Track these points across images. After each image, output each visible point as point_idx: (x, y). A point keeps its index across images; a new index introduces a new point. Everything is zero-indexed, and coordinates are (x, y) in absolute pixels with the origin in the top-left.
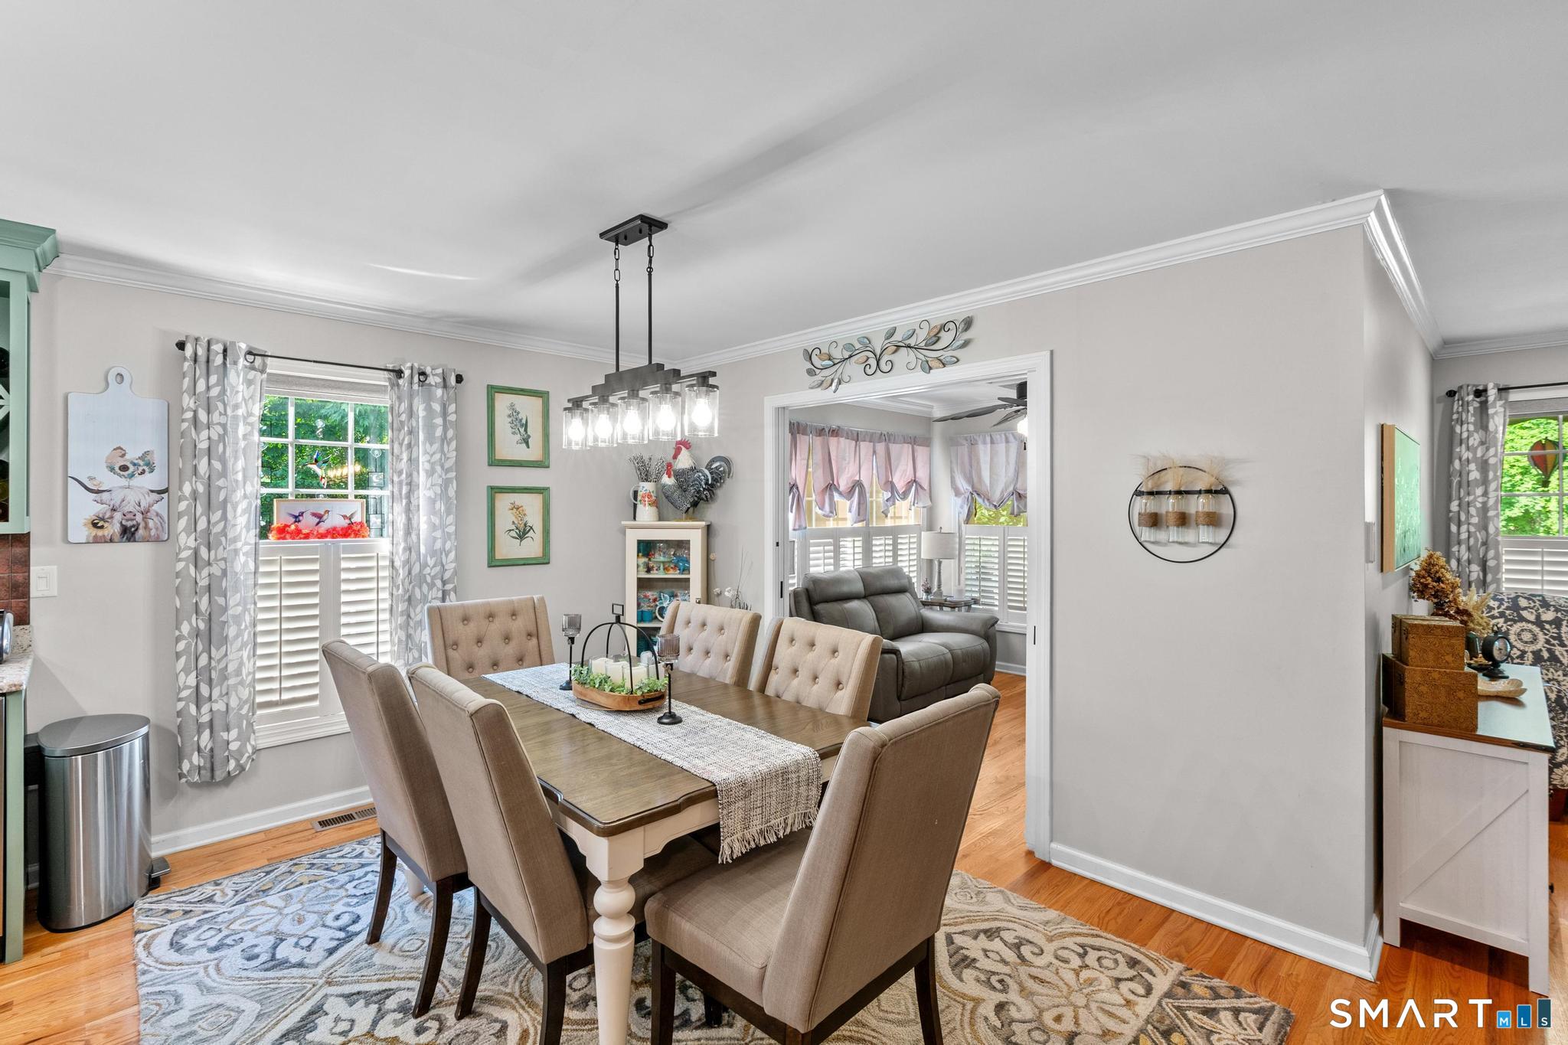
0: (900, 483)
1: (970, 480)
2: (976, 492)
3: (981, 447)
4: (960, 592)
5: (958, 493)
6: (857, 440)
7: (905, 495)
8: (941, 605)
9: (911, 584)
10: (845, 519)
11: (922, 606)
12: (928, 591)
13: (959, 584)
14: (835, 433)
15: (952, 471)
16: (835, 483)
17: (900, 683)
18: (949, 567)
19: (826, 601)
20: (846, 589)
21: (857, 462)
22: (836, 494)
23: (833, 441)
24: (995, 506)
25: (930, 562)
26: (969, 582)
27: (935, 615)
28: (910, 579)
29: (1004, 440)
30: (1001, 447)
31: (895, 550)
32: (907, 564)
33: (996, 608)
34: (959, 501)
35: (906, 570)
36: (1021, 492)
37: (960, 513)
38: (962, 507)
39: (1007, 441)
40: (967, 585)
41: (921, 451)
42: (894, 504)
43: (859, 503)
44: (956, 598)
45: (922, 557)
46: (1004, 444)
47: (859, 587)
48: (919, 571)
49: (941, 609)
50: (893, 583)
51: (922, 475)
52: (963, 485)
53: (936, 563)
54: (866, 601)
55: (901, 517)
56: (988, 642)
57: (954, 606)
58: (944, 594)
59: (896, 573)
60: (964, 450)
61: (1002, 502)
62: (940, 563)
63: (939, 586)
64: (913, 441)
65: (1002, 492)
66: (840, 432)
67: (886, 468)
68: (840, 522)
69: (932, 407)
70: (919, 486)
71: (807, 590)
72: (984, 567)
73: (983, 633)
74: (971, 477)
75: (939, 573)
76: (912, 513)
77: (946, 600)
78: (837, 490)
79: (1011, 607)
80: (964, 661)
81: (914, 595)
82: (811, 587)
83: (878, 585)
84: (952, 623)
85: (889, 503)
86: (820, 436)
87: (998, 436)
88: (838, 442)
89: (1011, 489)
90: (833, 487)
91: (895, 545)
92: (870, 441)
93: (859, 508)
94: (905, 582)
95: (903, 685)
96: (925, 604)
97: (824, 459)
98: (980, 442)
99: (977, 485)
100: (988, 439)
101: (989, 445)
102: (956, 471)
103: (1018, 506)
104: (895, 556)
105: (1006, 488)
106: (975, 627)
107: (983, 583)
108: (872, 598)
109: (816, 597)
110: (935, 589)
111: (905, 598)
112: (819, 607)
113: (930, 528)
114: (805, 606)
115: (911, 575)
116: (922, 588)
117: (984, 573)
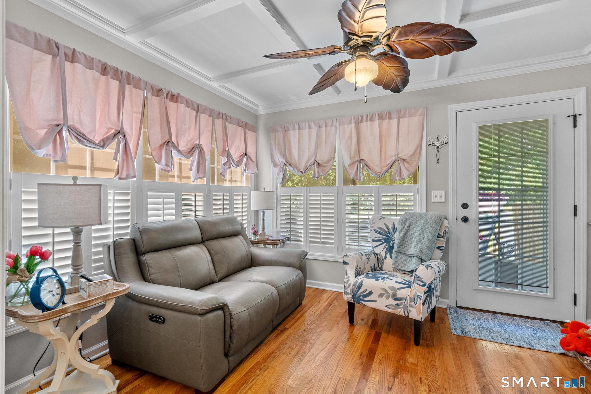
0: (235, 155)
1: (284, 156)
2: (288, 163)
3: (291, 132)
4: (278, 233)
5: (275, 165)
6: (197, 112)
7: (238, 164)
8: (265, 243)
9: (243, 229)
10: (189, 178)
11: (251, 245)
12: (255, 233)
13: (276, 227)
14: (174, 98)
15: (272, 150)
16: (174, 140)
17: (227, 339)
18: (270, 215)
19: (157, 250)
20: (181, 237)
21: (198, 128)
22: (174, 152)
23: (172, 106)
24: (302, 172)
25: (257, 212)
26: (283, 226)
27: (261, 252)
28: (242, 225)
29: (307, 127)
30: (306, 132)
31: (231, 204)
32: (240, 214)
33: (302, 243)
34: (277, 170)
35: (239, 219)
36: (319, 162)
37: (277, 178)
38: (278, 174)
39: (310, 128)
40: (281, 228)
41: (250, 134)
42: (230, 167)
43: (199, 163)
44: (275, 237)
45: (251, 209)
46: (308, 130)
47: (196, 234)
48: (249, 219)
49: (265, 247)
50: (228, 228)
51: (251, 151)
52: (280, 160)
53: (261, 213)
54: (203, 247)
55: (236, 181)
56: (302, 271)
57: (275, 243)
58: (267, 234)
59: (232, 221)
60: (280, 135)
61: (307, 170)
62: (264, 213)
63: (263, 229)
64: (245, 126)
65: (306, 163)
66: (179, 99)
67: (223, 140)
68: (183, 180)
69: (257, 106)
70: (249, 159)
71: (134, 241)
72: (293, 216)
73: (298, 264)
74: (285, 153)
75: (263, 220)
76: (244, 177)
77: (268, 239)
78: (176, 148)
79: (311, 242)
80: (288, 294)
81: (245, 237)
82: (138, 236)
83: (214, 231)
84: (274, 258)
85: (226, 167)
86: (157, 96)
87: (304, 124)
88: (178, 107)
89: (313, 160)
90: (170, 143)
91: (231, 200)
92: (210, 116)
93: (199, 167)
94: (238, 227)
95: (231, 340)
96: (253, 243)
97: (161, 116)
98: (291, 129)
99: (288, 159)
100: (297, 126)
101: (297, 131)
102: (275, 151)
103: (318, 171)
104: (231, 208)
105: (309, 160)
106: (291, 260)
107: (293, 226)
108: (207, 243)
109: (142, 248)
110: (260, 232)
111: (238, 241)
112: (148, 258)
113: (257, 188)
114: (129, 259)
115: (244, 222)
116: (251, 231)
117: (293, 219)
